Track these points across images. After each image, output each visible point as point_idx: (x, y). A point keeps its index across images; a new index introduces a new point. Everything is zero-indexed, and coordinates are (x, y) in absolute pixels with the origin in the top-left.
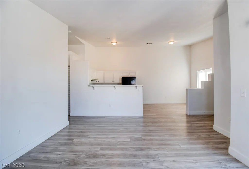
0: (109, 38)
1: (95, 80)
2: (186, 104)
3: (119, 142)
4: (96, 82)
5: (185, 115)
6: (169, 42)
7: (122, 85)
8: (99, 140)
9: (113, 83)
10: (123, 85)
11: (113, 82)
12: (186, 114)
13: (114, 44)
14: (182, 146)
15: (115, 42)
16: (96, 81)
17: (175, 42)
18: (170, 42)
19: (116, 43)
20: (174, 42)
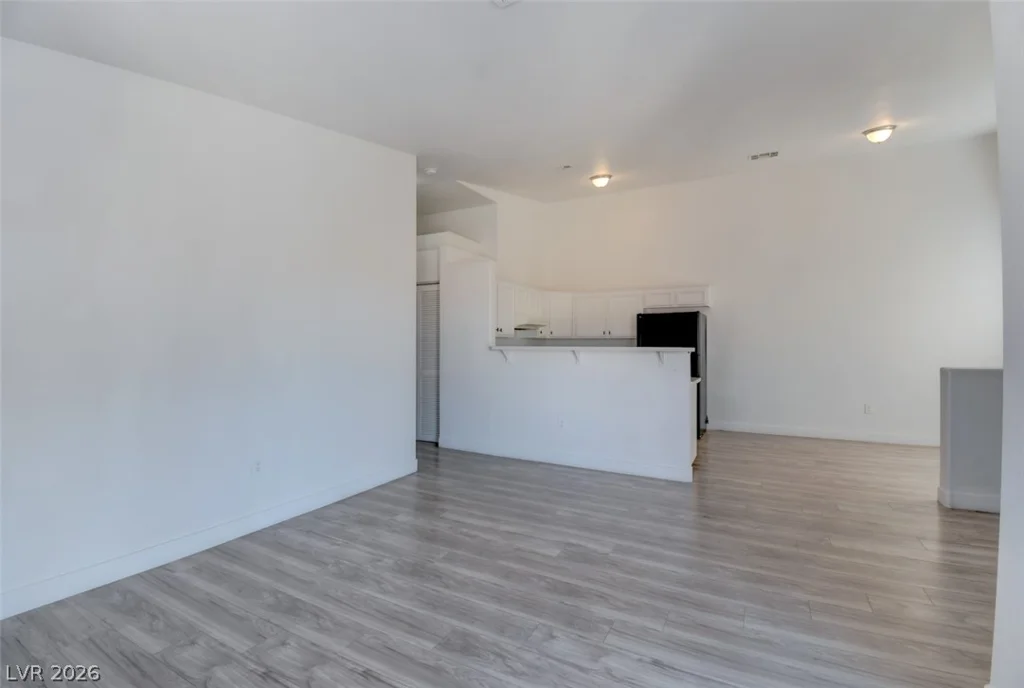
0: (568, 167)
1: (536, 327)
2: (943, 448)
3: (519, 549)
4: (539, 336)
5: (936, 506)
6: (866, 133)
7: (638, 345)
8: (465, 530)
9: (607, 336)
10: (643, 345)
11: (607, 332)
12: (940, 504)
13: (601, 183)
14: (749, 626)
15: (604, 176)
16: (540, 329)
17: (902, 125)
18: (872, 131)
19: (610, 177)
20: (894, 127)
